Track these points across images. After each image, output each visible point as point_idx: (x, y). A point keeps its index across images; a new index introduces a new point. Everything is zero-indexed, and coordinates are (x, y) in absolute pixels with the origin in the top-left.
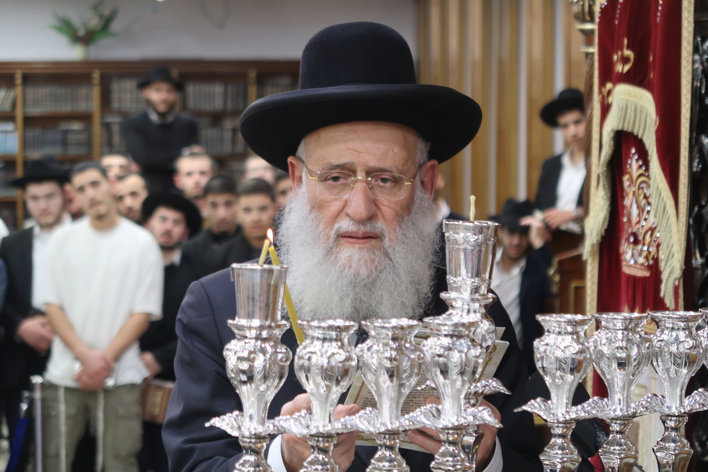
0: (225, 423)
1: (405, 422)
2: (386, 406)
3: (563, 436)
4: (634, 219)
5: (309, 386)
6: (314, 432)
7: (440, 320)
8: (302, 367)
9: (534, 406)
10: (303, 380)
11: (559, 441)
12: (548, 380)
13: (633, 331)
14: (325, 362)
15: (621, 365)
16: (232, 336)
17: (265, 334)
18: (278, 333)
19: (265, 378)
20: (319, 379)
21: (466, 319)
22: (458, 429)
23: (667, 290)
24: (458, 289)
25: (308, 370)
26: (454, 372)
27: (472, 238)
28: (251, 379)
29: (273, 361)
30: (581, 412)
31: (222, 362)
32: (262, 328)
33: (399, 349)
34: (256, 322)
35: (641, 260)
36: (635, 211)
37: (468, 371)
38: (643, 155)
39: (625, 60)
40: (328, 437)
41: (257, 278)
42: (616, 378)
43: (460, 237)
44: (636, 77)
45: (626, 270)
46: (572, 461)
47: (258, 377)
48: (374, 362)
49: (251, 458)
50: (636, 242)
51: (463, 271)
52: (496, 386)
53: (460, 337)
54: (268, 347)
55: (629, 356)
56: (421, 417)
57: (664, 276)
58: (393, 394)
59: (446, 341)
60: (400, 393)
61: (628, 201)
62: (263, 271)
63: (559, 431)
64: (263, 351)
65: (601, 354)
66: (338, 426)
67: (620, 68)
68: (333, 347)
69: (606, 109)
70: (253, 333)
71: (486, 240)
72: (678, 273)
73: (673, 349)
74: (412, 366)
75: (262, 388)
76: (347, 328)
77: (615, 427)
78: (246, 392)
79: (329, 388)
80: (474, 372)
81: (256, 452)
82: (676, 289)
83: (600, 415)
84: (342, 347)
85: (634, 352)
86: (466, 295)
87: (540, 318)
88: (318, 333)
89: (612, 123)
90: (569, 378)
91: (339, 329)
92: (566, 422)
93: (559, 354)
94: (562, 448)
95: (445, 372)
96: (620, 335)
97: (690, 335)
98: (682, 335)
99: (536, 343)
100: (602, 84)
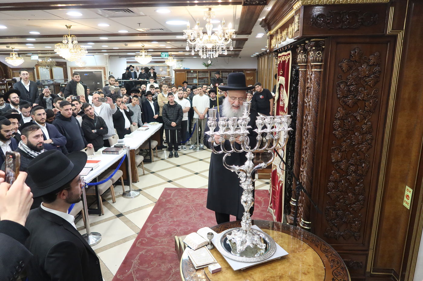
0: (207, 133)
1: (234, 133)
2: (232, 130)
3: (260, 135)
4: (282, 97)
5: (220, 127)
6: (221, 134)
7: (241, 117)
8: (219, 125)
9: (255, 130)
10: (219, 126)
11: (259, 136)
12: (257, 126)
13: (272, 119)
14: (222, 124)
15: (269, 124)
16: (209, 120)
17: (213, 120)
18: (215, 120)
19: (213, 126)
20: (221, 126)
21: (245, 118)
22: (243, 134)
23: (285, 109)
24: (245, 112)
25: (220, 125)
26: (243, 125)
27: (247, 105)
28: (211, 126)
29: (214, 124)
30: (262, 131)
31: (207, 123)
32: (213, 119)
33: (234, 122)
34: (212, 118)
35: (282, 104)
36: (282, 96)
37: (245, 125)
38: (283, 87)
39: (281, 73)
40: (223, 135)
41: (212, 112)
42: (269, 126)
43: (245, 104)
44: (283, 75)
45: (280, 105)
46: (261, 139)
47: (212, 126)
48: (230, 124)
49: (211, 138)
50: (282, 101)
51: (245, 109)
52: (250, 127)
53: (244, 120)
54: (214, 122)
55: (270, 123)
56: (237, 132)
57: (285, 107)
58: (233, 128)
59: (242, 121)
60: (234, 129)
61: (281, 95)
62: (213, 110)
63: (259, 134)
64: (213, 122)
65: (266, 122)
66: (224, 134)
67: (280, 74)
68: (224, 122)
69: (278, 80)
70: (212, 120)
71: (249, 105)
72: (287, 106)
73: (278, 122)
74: (236, 124)
75: (213, 128)
76: (226, 119)
77: (268, 133)
78: (210, 128)
79: (223, 128)
80: (246, 125)
81: (212, 137)
82: (287, 108)
83: (266, 132)
84: (225, 122)
85: (271, 122)
86: (246, 113)
87: (257, 117)
88: (221, 120)
89: (279, 82)
90: (261, 126)
91: (225, 119)
92: (260, 133)
93: (259, 122)
94: (260, 137)
95: (241, 125)
96: (269, 120)
97: (281, 120)
98: (279, 120)
99: (256, 121)
100: (278, 76)
